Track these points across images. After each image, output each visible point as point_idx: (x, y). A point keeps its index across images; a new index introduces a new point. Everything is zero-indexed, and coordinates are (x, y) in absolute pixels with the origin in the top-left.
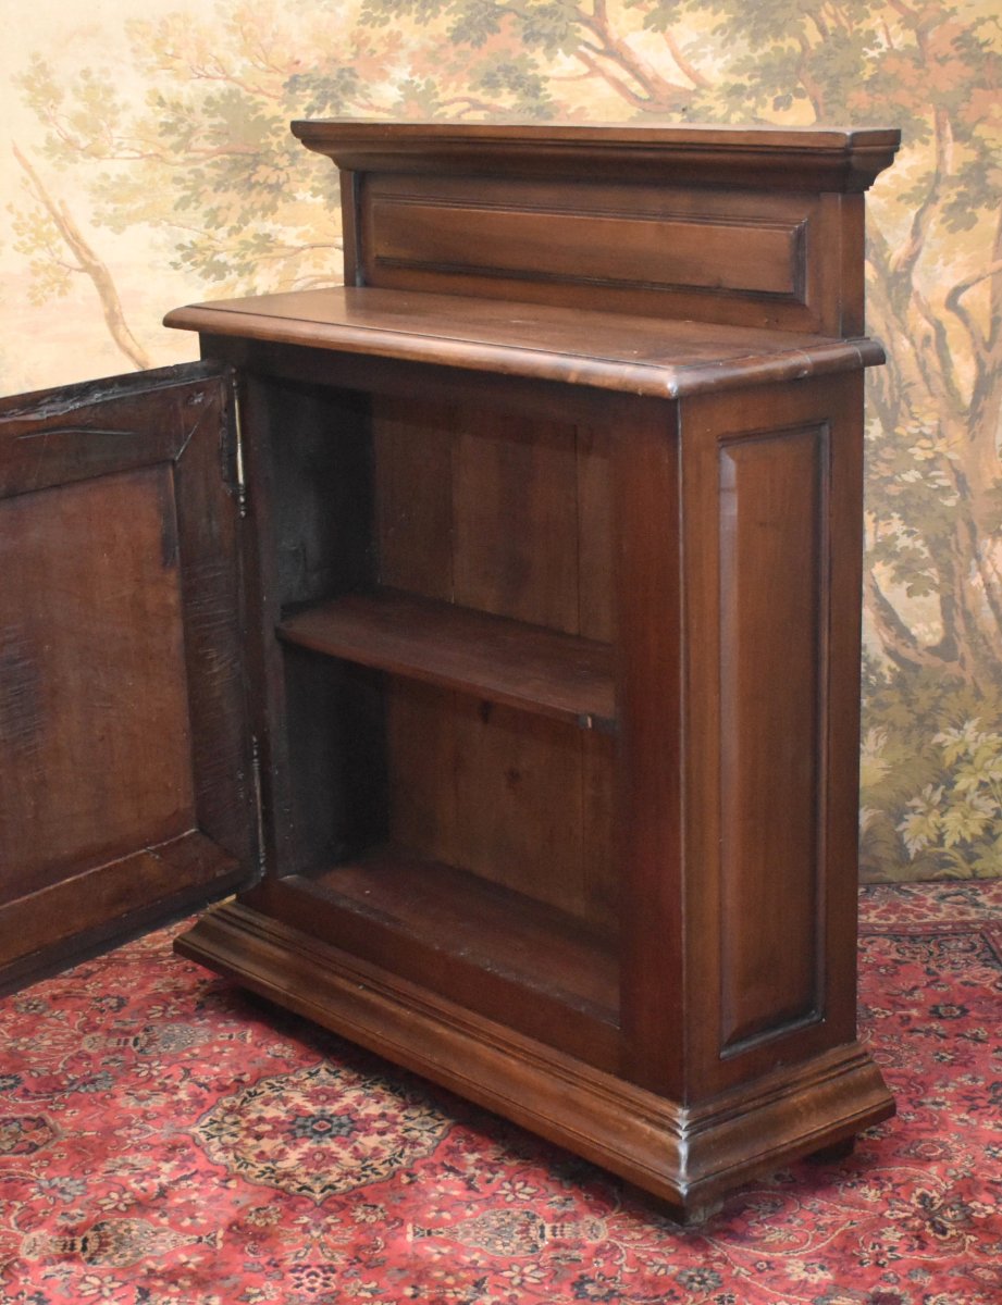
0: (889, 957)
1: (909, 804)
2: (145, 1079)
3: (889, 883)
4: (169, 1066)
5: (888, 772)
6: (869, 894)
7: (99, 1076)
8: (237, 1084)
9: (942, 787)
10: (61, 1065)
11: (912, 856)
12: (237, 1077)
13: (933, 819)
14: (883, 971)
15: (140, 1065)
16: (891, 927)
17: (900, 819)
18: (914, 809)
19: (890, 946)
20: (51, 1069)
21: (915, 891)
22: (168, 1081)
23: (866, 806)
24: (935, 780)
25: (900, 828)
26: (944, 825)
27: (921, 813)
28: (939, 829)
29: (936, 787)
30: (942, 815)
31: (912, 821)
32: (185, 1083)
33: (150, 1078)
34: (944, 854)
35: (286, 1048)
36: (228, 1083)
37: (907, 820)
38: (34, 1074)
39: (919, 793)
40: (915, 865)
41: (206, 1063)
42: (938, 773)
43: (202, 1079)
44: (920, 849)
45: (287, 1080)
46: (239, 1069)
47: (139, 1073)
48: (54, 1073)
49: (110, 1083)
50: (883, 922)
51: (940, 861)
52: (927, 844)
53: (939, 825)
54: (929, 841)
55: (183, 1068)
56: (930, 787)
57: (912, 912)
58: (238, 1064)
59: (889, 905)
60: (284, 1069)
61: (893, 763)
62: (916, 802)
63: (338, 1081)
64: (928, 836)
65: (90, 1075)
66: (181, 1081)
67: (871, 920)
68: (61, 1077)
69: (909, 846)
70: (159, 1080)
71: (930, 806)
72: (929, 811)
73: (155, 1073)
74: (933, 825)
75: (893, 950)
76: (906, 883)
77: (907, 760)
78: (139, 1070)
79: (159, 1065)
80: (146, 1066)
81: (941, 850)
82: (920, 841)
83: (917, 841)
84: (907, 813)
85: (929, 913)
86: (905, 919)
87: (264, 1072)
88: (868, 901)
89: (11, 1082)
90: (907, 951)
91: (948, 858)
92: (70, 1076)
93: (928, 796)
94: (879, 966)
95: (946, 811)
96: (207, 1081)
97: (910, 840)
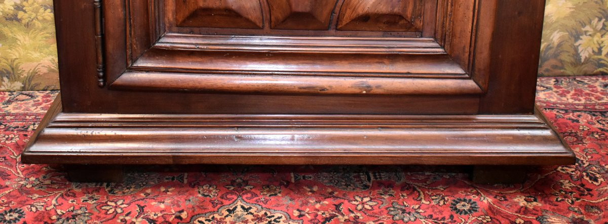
0: (595, 126)
1: (584, 29)
2: (112, 216)
3: (568, 76)
4: (129, 204)
5: (572, 10)
6: (560, 83)
7: (79, 212)
8: (177, 220)
9: (604, 20)
10: (54, 202)
11: (583, 61)
12: (178, 214)
13: (596, 39)
14: (597, 136)
15: (109, 203)
16: (585, 106)
17: (577, 37)
18: (586, 32)
19: (592, 119)
20: (47, 205)
21: (586, 81)
22: (127, 218)
23: (558, 30)
24: (600, 15)
25: (577, 44)
26: (602, 42)
27: (590, 35)
28: (599, 44)
29: (600, 20)
30: (602, 36)
31: (584, 39)
32: (140, 219)
33: (116, 215)
34: (600, 59)
35: (211, 188)
36: (171, 219)
37: (581, 39)
38: (34, 209)
39: (590, 23)
40: (584, 66)
41: (155, 201)
42: (601, 11)
43: (152, 216)
44: (587, 56)
45: (213, 218)
46: (179, 206)
47: (108, 210)
48: (48, 209)
49: (86, 218)
50: (577, 102)
51: (599, 63)
52: (591, 53)
53: (600, 42)
54: (593, 52)
55: (139, 206)
56: (597, 19)
57: (593, 95)
58: (178, 201)
59: (575, 90)
60: (210, 208)
61: (576, 5)
62: (588, 28)
63: (250, 217)
64: (593, 48)
65: (72, 211)
66: (137, 218)
67: (571, 101)
68: (53, 212)
69: (581, 54)
70: (121, 218)
71: (596, 31)
72: (595, 34)
73: (119, 211)
74: (596, 42)
75: (595, 121)
76: (579, 76)
77: (584, 3)
78: (108, 208)
79: (122, 204)
80: (113, 204)
81: (599, 57)
82: (588, 51)
83: (586, 52)
84: (582, 35)
85: (603, 96)
86: (591, 100)
87: (197, 211)
88: (561, 88)
89: (16, 215)
90: (604, 123)
91: (603, 62)
92: (59, 212)
93: (594, 24)
94: (593, 133)
95: (605, 34)
96: (155, 217)
97: (582, 51)
